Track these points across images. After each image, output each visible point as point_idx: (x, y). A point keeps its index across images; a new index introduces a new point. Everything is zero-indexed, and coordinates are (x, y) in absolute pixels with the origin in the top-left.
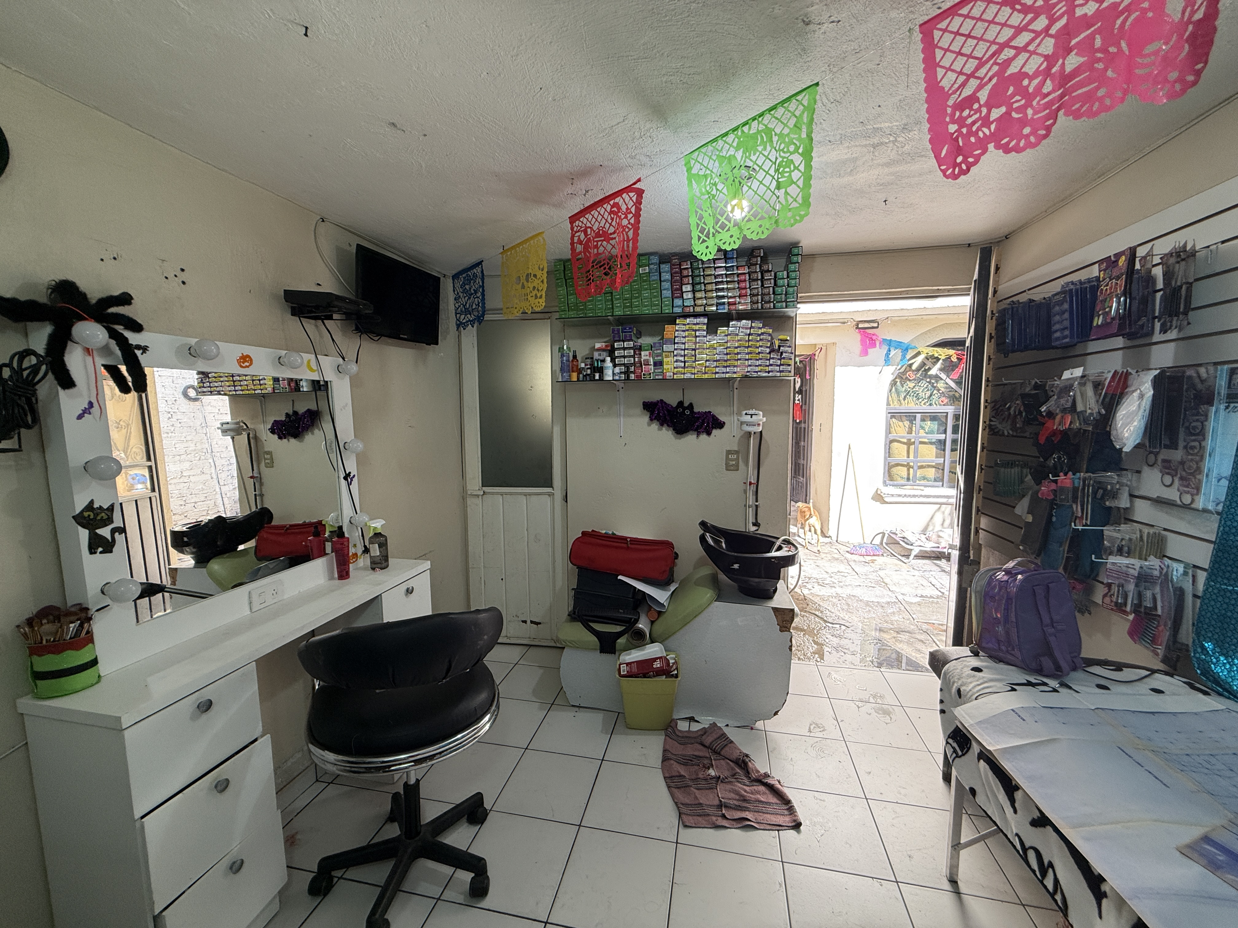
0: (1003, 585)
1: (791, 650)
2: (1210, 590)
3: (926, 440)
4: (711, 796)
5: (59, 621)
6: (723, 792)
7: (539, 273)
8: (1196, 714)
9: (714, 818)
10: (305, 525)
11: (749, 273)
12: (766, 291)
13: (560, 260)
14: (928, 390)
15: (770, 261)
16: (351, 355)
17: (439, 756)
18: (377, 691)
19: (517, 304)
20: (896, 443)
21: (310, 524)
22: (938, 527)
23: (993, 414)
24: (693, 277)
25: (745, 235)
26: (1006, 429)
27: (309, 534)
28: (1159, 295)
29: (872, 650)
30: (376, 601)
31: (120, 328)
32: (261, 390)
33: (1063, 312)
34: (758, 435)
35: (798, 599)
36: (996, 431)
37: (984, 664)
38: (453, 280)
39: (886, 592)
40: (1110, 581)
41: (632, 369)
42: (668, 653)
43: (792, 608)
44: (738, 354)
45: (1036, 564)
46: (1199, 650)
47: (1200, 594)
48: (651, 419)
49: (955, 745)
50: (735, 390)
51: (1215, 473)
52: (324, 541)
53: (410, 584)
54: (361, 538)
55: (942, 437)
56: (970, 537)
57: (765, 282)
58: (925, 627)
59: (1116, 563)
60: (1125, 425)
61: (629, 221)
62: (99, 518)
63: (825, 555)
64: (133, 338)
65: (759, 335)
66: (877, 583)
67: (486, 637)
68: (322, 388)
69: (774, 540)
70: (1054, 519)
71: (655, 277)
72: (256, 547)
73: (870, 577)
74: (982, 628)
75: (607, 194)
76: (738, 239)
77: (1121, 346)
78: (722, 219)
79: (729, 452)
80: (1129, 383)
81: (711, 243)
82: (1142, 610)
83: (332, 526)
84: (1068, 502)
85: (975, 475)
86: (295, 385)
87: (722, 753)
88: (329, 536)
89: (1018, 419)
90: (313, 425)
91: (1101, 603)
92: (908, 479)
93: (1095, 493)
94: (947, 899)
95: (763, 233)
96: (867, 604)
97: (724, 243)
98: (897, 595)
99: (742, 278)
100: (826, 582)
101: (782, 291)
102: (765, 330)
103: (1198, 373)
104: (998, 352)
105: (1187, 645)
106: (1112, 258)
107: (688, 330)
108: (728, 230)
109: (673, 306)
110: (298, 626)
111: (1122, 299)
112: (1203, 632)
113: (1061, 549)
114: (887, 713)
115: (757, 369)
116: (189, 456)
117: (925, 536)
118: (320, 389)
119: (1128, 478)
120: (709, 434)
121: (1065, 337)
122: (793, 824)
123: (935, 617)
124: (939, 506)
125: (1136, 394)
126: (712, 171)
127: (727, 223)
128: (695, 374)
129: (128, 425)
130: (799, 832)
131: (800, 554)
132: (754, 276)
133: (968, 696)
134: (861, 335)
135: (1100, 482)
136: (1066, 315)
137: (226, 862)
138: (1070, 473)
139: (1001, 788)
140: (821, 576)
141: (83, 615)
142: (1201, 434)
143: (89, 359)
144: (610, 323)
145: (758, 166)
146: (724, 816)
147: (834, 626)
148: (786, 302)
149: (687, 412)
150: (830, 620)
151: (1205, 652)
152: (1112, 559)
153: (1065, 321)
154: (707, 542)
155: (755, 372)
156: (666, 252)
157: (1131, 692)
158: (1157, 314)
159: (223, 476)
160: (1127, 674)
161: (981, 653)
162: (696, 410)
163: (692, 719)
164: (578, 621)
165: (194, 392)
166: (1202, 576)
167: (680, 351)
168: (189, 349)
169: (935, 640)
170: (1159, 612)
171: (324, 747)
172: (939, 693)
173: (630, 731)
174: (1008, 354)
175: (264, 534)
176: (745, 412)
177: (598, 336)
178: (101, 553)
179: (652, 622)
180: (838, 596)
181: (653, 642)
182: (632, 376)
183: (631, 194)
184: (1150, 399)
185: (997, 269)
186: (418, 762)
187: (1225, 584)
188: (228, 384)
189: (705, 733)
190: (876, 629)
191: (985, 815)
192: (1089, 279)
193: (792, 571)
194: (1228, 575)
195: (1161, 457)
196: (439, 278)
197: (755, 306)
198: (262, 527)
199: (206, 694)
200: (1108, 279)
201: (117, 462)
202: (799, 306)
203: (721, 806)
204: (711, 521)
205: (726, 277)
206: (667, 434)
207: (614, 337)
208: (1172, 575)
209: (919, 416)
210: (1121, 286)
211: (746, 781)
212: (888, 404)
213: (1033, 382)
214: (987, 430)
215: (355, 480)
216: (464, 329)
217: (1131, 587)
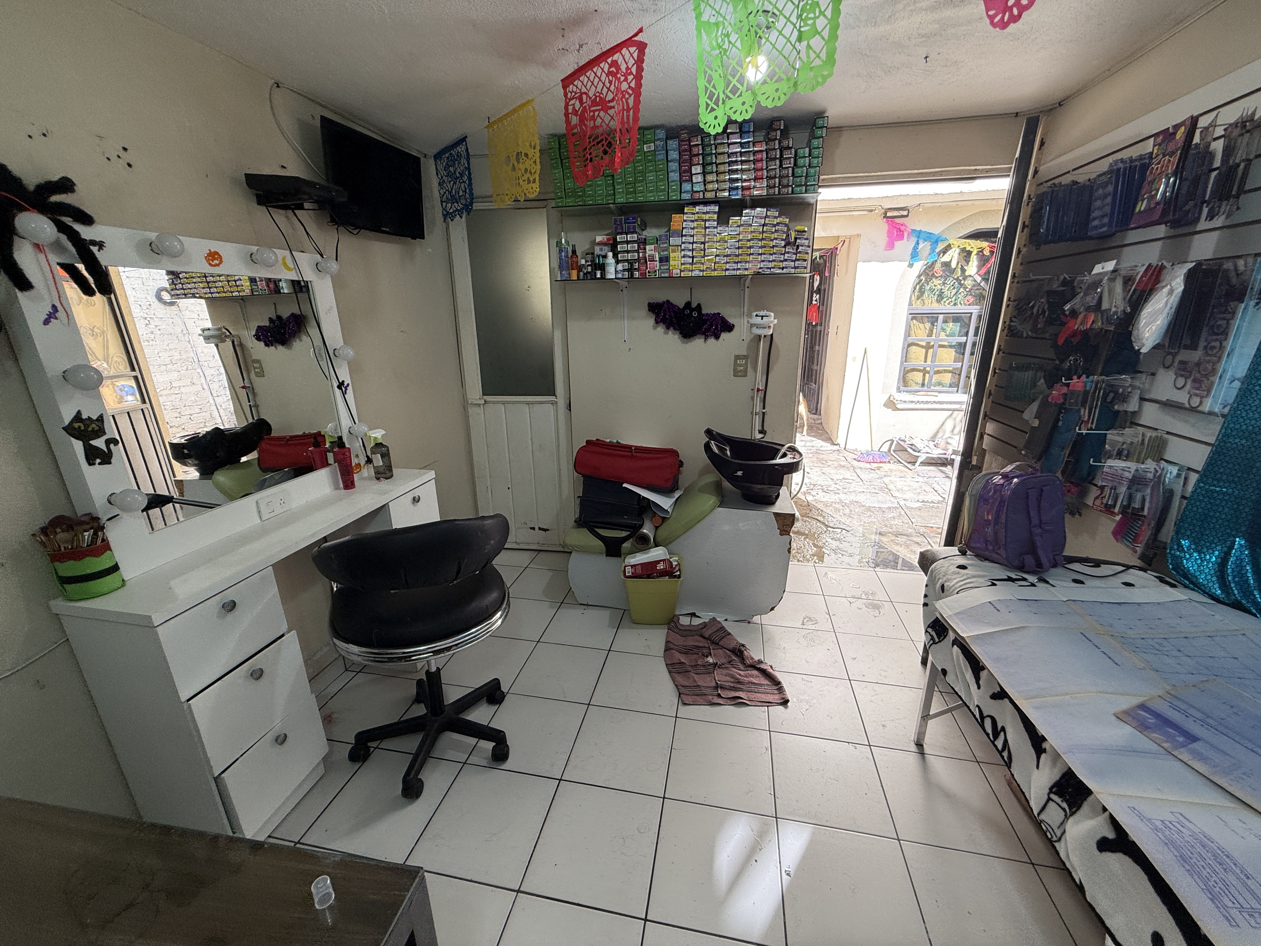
0: (999, 488)
1: (789, 552)
2: (1199, 490)
3: (946, 344)
4: (709, 679)
5: (73, 530)
6: (719, 676)
7: (531, 152)
8: (1159, 604)
9: (711, 697)
10: (305, 436)
11: (766, 149)
12: (784, 172)
13: (554, 136)
14: (954, 288)
15: (791, 136)
16: (330, 251)
17: (455, 647)
18: (392, 592)
19: (508, 189)
20: (914, 347)
21: (310, 436)
22: (948, 434)
23: (1015, 313)
24: (704, 155)
25: (759, 102)
26: (1026, 330)
27: (309, 445)
28: (1214, 174)
29: (870, 553)
30: (383, 510)
31: (68, 220)
32: (239, 292)
33: (1105, 196)
34: (769, 339)
35: (801, 505)
36: (1015, 331)
37: (970, 562)
38: (435, 161)
39: (889, 498)
40: (1104, 484)
41: (636, 266)
42: (671, 556)
43: (793, 513)
44: (750, 247)
45: (1035, 469)
46: (1175, 547)
47: (1188, 495)
48: (657, 322)
49: (933, 633)
50: (747, 289)
51: (1228, 375)
52: (326, 452)
53: (416, 493)
54: (363, 448)
55: (963, 339)
56: (974, 442)
57: (784, 162)
58: (922, 530)
59: (1113, 467)
60: (1147, 324)
61: (629, 84)
62: (90, 429)
63: (832, 463)
64: (86, 232)
65: (774, 226)
66: (881, 489)
67: (492, 542)
68: (304, 290)
69: (779, 447)
70: (1060, 423)
71: (661, 156)
72: (259, 458)
73: (875, 483)
74: (973, 530)
75: (604, 50)
76: (751, 106)
77: (1162, 236)
78: (734, 82)
79: (737, 357)
80: (1162, 277)
81: (719, 112)
82: (1130, 511)
83: (331, 436)
84: (1077, 406)
85: (987, 379)
86: (274, 285)
87: (720, 643)
88: (330, 446)
89: (1041, 319)
90: (300, 331)
91: (1091, 505)
92: (923, 385)
93: (1106, 395)
94: (912, 758)
95: (779, 99)
96: (869, 509)
97: (735, 112)
98: (899, 500)
99: (759, 156)
100: (830, 489)
101: (802, 172)
102: (781, 219)
103: (1236, 267)
104: (1030, 243)
105: (1166, 543)
106: (1171, 130)
107: (697, 220)
108: (740, 95)
109: (681, 192)
110: (309, 534)
111: (1172, 180)
112: (1183, 531)
113: (1063, 453)
114: (876, 607)
115: (771, 265)
116: (175, 366)
117: (933, 443)
118: (301, 291)
119: (1142, 381)
120: (717, 337)
121: (1103, 225)
122: (782, 701)
123: (933, 521)
124: (951, 412)
125: (1165, 290)
126: (724, 18)
127: (739, 86)
128: (703, 271)
129: (103, 332)
130: (786, 707)
131: (804, 461)
132: (772, 154)
133: (951, 591)
134: (889, 224)
135: (1112, 386)
136: (1109, 200)
137: (271, 736)
138: (1084, 376)
139: (970, 669)
140: (826, 483)
141: (96, 524)
142: (1225, 333)
143: (42, 257)
144: (610, 212)
145: (778, 10)
146: (719, 696)
147: (835, 530)
148: (806, 186)
149: (695, 314)
150: (831, 525)
151: (1180, 549)
152: (1110, 463)
153: (1106, 207)
154: (711, 449)
155: (768, 268)
156: (674, 125)
157: (1103, 585)
158: (1207, 198)
159: (214, 386)
160: (1105, 570)
161: (969, 553)
162: (704, 311)
163: (693, 615)
164: (584, 527)
165: (169, 295)
166: (1194, 478)
167: (687, 245)
168: (151, 244)
169: (931, 542)
170: (1146, 512)
171: (348, 641)
172: (924, 588)
173: (633, 625)
174: (1040, 245)
175: (263, 445)
176: (755, 314)
177: (600, 228)
178: (100, 464)
179: (657, 528)
180: (841, 501)
181: (656, 546)
182: (637, 275)
183: (632, 49)
184: (1180, 295)
185: (1042, 143)
186: (436, 653)
187: (1214, 486)
188: (201, 285)
189: (705, 627)
190: (876, 533)
191: (953, 691)
192: (1141, 155)
193: (796, 477)
194: (1219, 476)
195: (1179, 358)
196: (419, 159)
197: (771, 191)
198: (261, 438)
199: (230, 595)
200: (1161, 156)
201: (97, 371)
202: (820, 190)
203: (717, 687)
204: (716, 429)
205: (741, 156)
206: (673, 338)
207: (616, 229)
208: (1165, 477)
209: (941, 317)
210: (1173, 164)
211: (741, 667)
212: (910, 304)
213: (1062, 277)
214: (1006, 331)
215: (350, 389)
216: (452, 220)
217: (1123, 490)
